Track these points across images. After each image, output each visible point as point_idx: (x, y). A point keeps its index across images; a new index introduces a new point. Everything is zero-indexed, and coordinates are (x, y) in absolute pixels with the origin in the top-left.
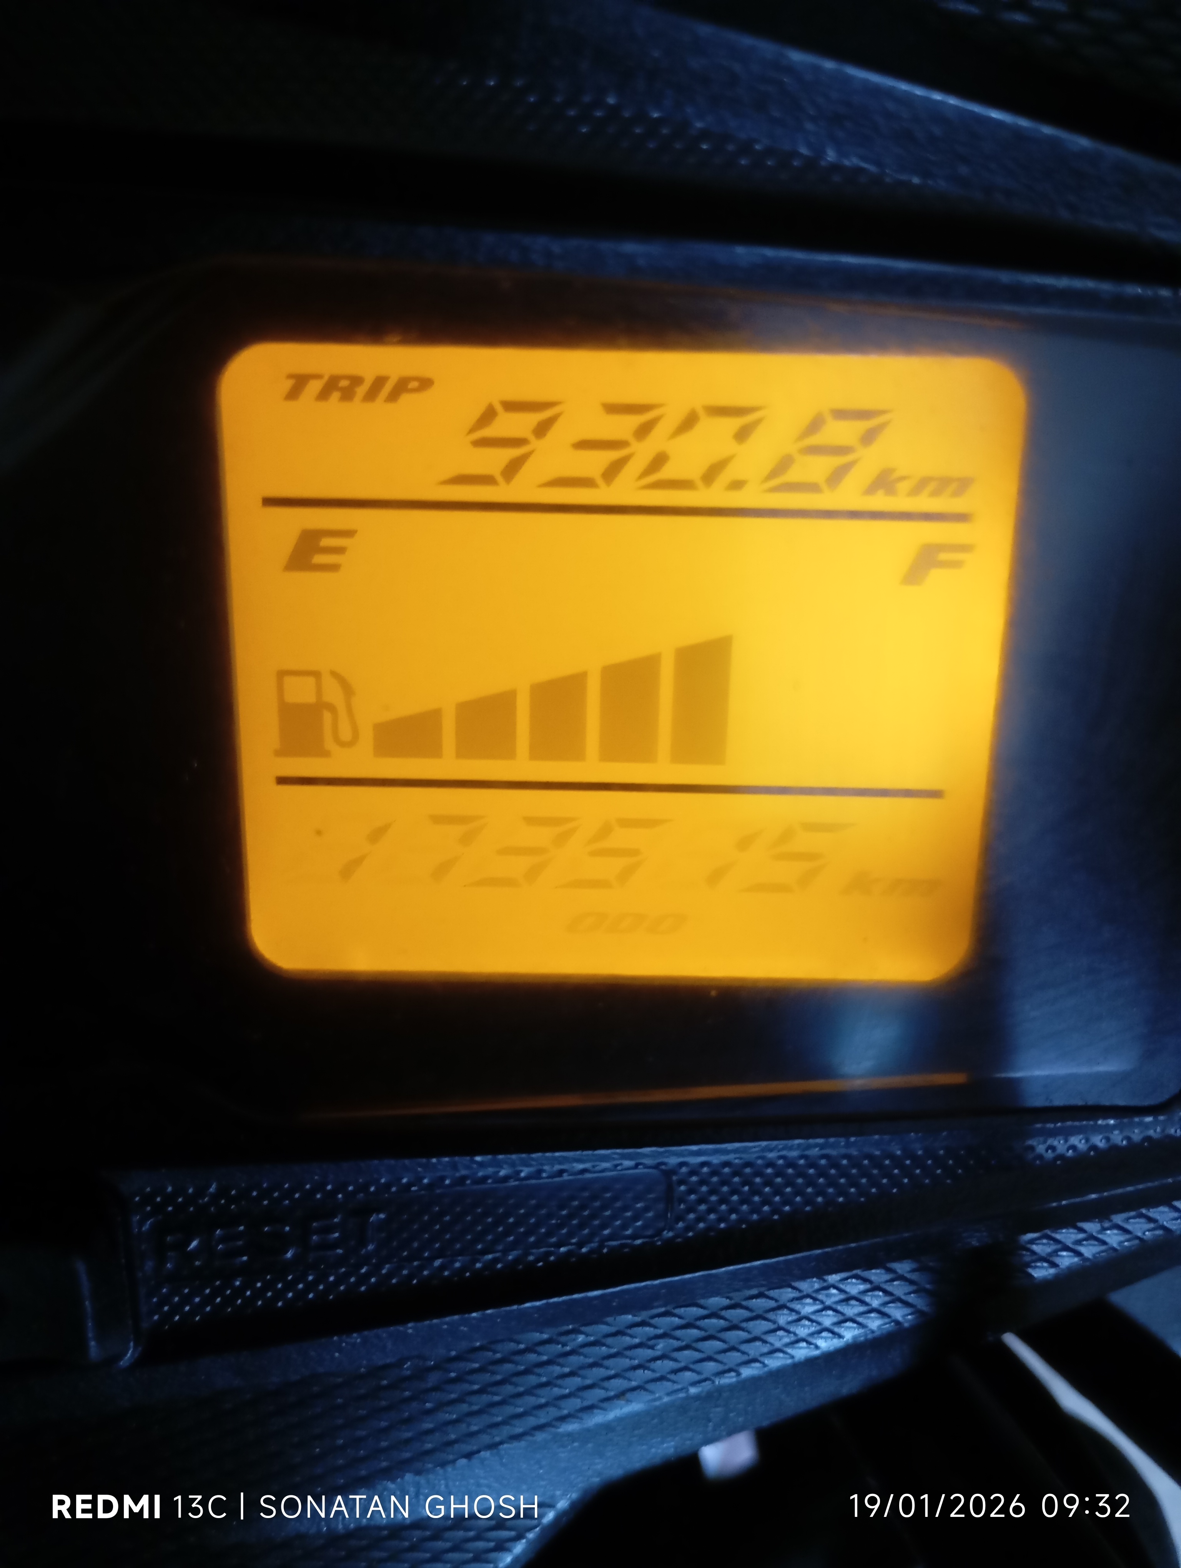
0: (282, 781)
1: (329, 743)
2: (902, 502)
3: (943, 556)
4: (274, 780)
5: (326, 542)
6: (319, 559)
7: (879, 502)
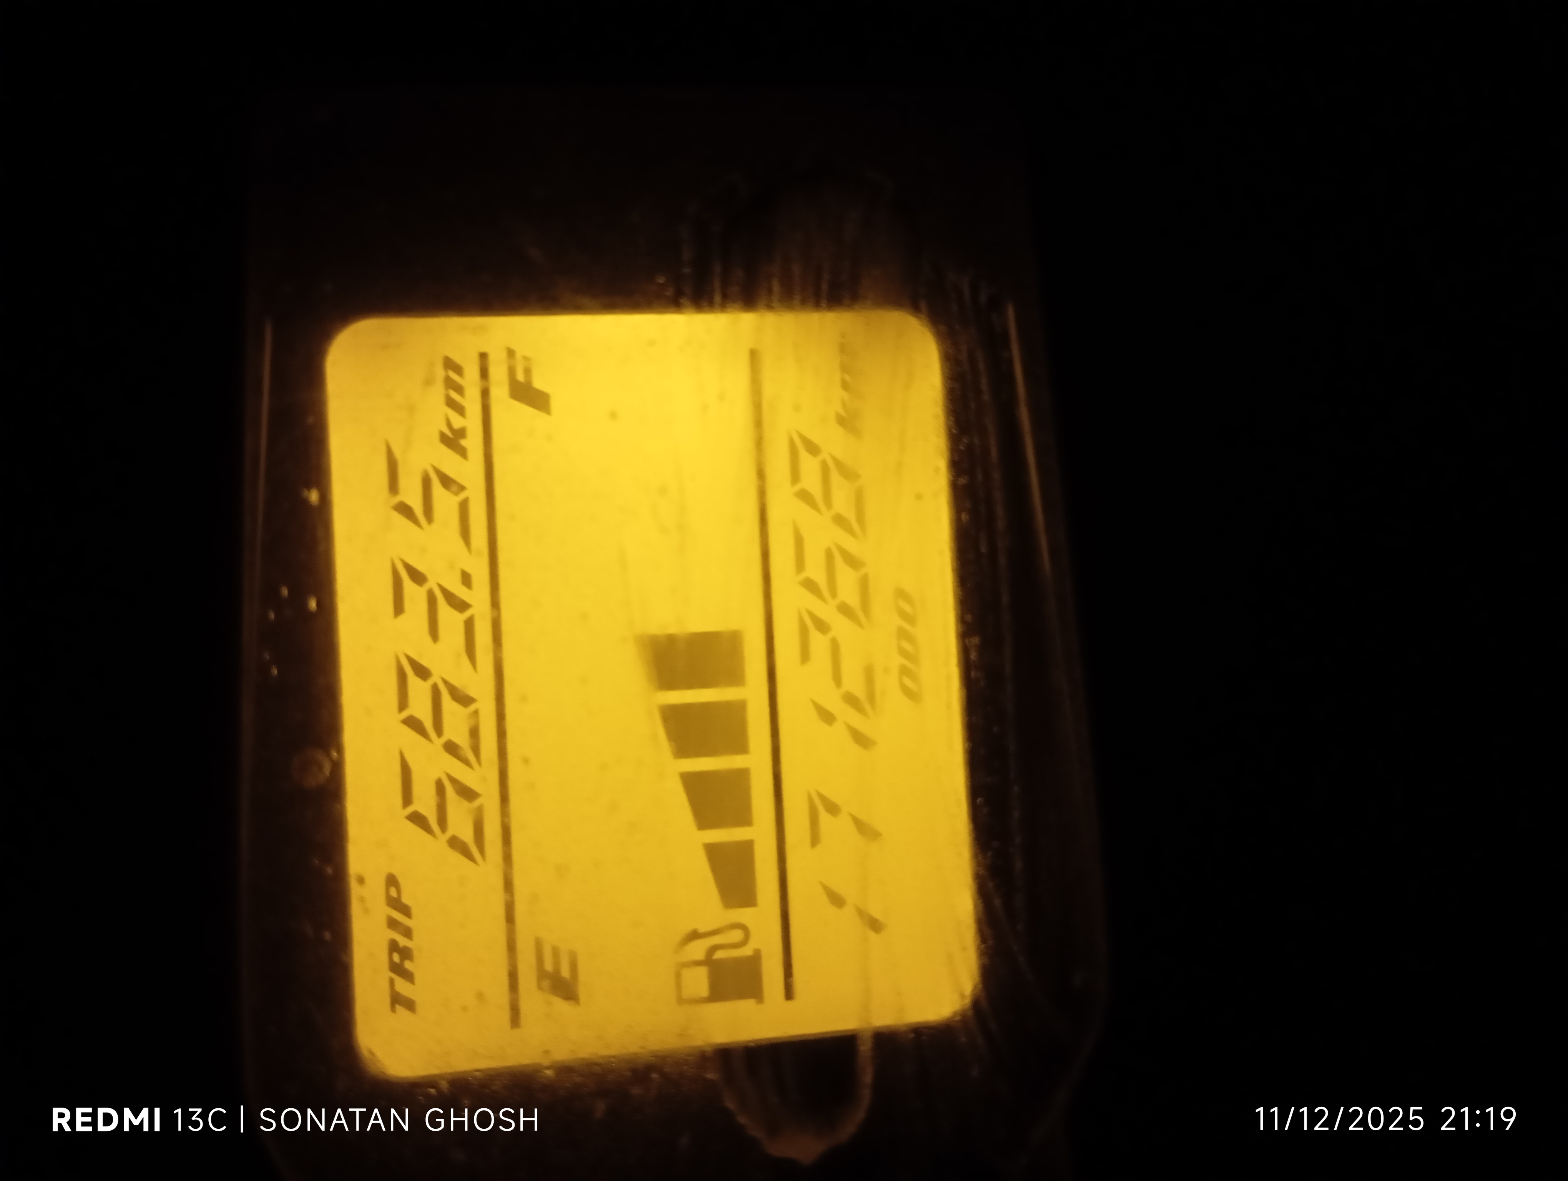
0: (789, 994)
2: (472, 423)
3: (520, 377)
4: (789, 1002)
5: (549, 966)
6: (565, 973)
7: (473, 442)
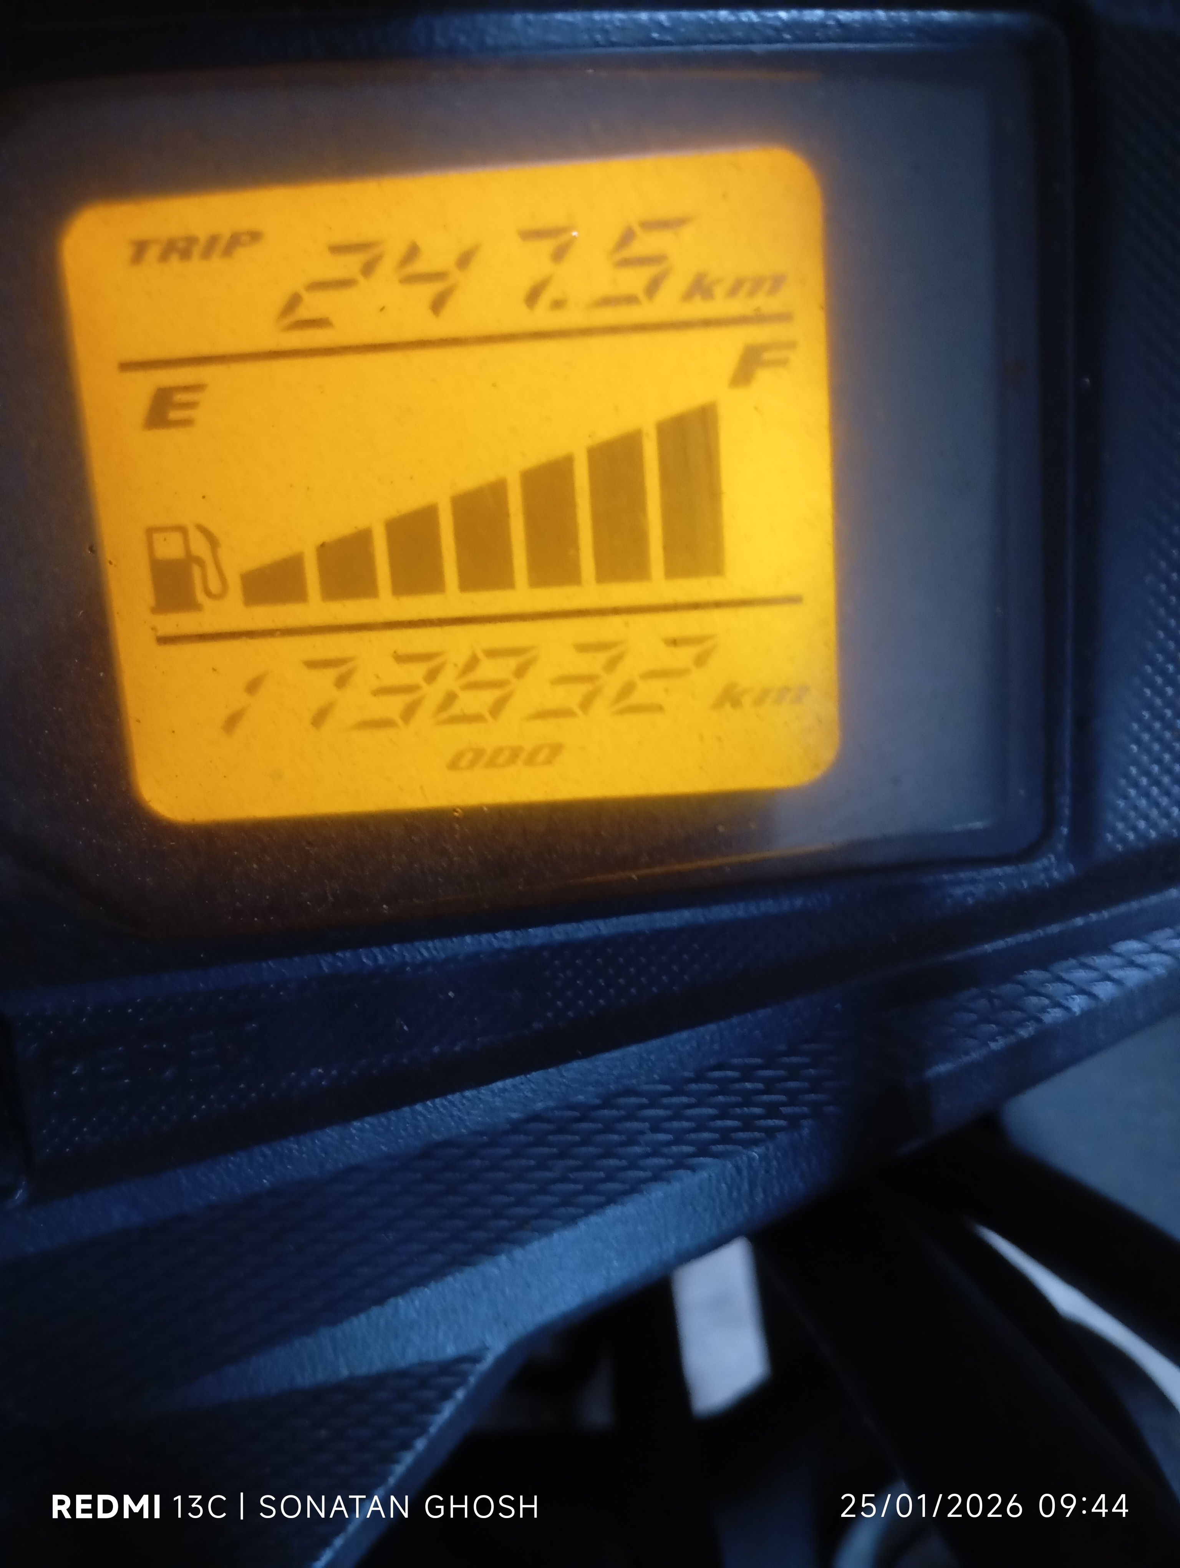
0: (164, 640)
1: (201, 597)
2: (720, 307)
3: (767, 356)
4: (153, 641)
5: (179, 398)
6: (174, 415)
7: (699, 309)
